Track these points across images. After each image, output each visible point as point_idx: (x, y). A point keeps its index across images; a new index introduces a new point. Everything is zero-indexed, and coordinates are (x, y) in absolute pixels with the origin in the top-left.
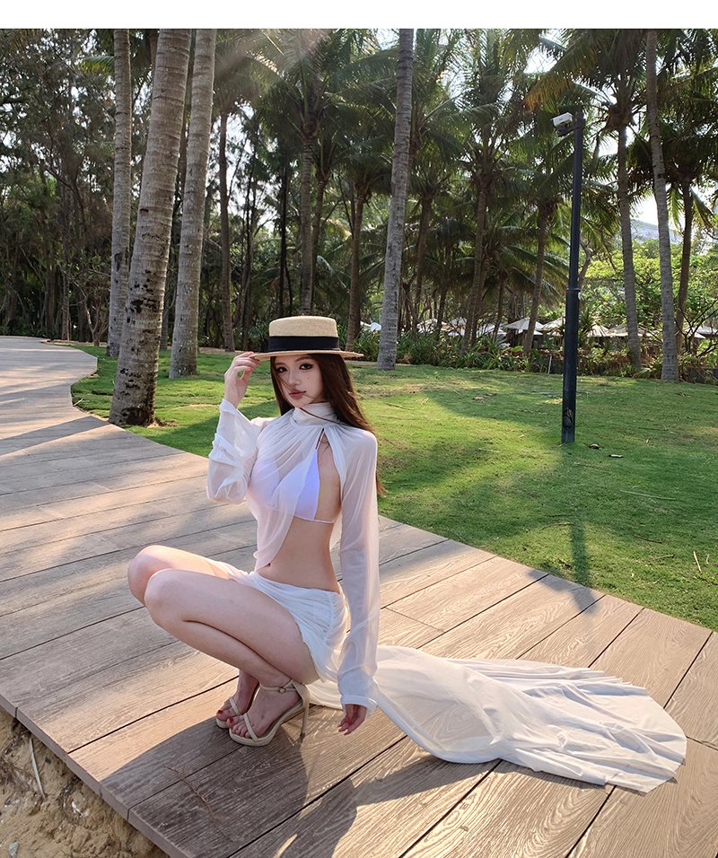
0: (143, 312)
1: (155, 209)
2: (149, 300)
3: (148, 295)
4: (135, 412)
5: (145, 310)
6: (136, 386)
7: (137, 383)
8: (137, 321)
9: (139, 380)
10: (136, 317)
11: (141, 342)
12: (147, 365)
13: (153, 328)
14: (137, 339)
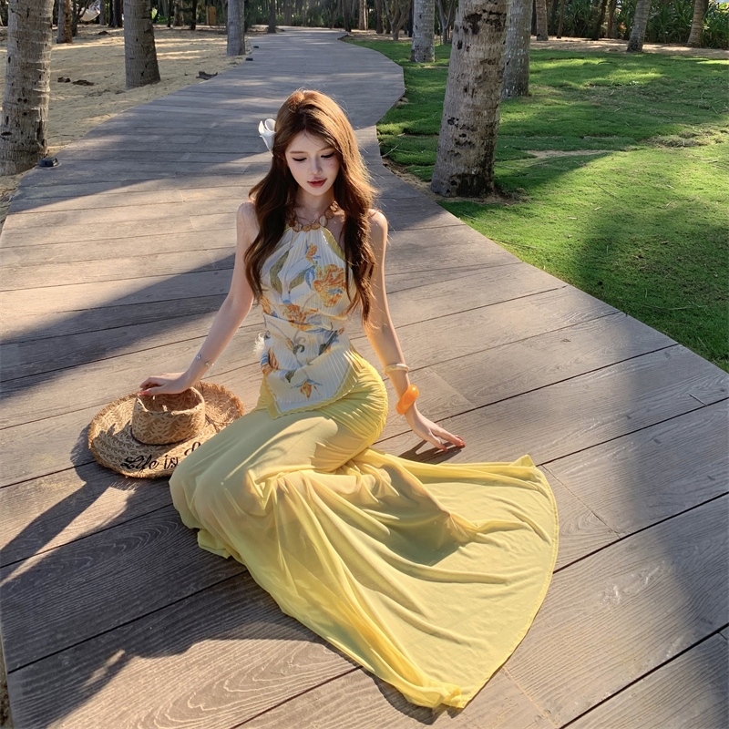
0: (482, 31)
4: (468, 179)
5: (486, 29)
6: (470, 143)
7: (470, 138)
8: (472, 47)
9: (474, 135)
10: (471, 40)
11: (478, 78)
12: (485, 113)
13: (496, 55)
14: (472, 75)
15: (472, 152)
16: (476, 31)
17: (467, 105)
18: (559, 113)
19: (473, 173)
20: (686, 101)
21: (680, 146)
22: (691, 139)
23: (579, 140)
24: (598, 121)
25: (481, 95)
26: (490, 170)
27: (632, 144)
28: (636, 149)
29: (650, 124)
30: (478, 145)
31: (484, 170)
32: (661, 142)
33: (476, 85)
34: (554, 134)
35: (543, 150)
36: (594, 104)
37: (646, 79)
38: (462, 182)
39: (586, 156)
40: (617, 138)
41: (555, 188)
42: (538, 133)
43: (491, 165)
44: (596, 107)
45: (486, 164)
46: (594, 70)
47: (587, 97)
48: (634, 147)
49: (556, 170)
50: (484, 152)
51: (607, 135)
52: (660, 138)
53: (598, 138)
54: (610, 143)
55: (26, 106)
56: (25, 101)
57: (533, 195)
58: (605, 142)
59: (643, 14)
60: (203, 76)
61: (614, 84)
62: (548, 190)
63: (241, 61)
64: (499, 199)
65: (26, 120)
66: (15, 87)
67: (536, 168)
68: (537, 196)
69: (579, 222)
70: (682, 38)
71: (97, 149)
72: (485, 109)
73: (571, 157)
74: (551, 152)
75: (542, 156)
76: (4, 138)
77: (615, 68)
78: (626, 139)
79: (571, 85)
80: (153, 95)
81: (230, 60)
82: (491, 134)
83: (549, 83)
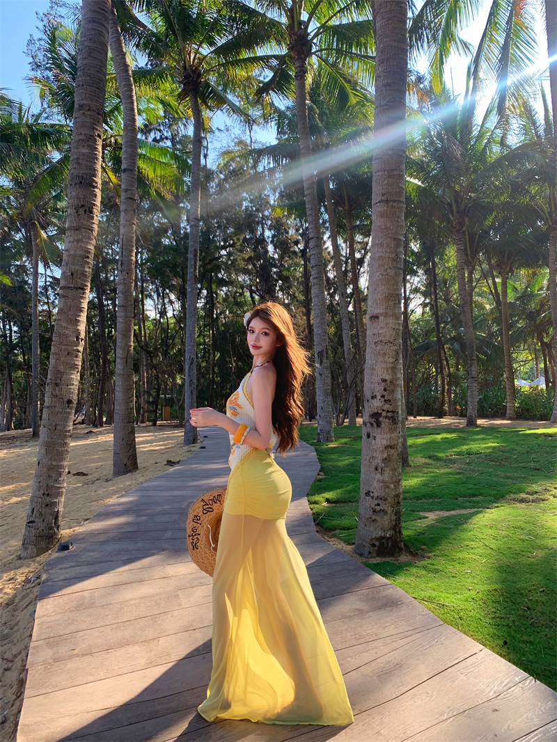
0: (383, 425)
1: (385, 315)
2: (388, 411)
3: (387, 406)
4: (384, 541)
5: (385, 423)
6: (383, 511)
7: (383, 506)
8: (377, 436)
9: (386, 504)
10: (376, 432)
11: (384, 460)
12: (392, 486)
13: (395, 442)
14: (379, 457)
15: (385, 518)
16: (379, 424)
17: (379, 481)
18: (435, 480)
19: (388, 536)
20: (522, 465)
21: (528, 502)
22: (535, 496)
23: (455, 501)
24: (465, 485)
25: (388, 472)
26: (400, 532)
27: (494, 502)
28: (498, 507)
29: (503, 485)
30: (389, 512)
31: (396, 532)
32: (514, 500)
33: (383, 465)
34: (435, 498)
35: (430, 511)
36: (458, 471)
37: (488, 448)
38: (380, 544)
39: (464, 515)
40: (482, 498)
41: (449, 545)
42: (424, 497)
43: (400, 528)
44: (460, 473)
45: (396, 528)
46: (449, 443)
47: (451, 465)
48: (496, 505)
49: (446, 528)
50: (394, 518)
51: (474, 496)
52: (513, 496)
53: (468, 499)
54: (478, 502)
55: (48, 499)
56: (48, 495)
57: (434, 552)
58: (474, 502)
59: (474, 398)
60: (170, 463)
61: (467, 454)
62: (444, 546)
63: (195, 449)
64: (410, 557)
65: (47, 510)
66: (41, 484)
67: (430, 527)
68: (437, 553)
69: (474, 574)
70: (501, 413)
71: (101, 532)
72: (392, 483)
73: (453, 516)
74: (437, 513)
75: (432, 517)
76: (29, 526)
77: (463, 441)
78: (488, 498)
79: (436, 456)
80: (134, 482)
81: (186, 448)
82: (399, 503)
83: (421, 455)
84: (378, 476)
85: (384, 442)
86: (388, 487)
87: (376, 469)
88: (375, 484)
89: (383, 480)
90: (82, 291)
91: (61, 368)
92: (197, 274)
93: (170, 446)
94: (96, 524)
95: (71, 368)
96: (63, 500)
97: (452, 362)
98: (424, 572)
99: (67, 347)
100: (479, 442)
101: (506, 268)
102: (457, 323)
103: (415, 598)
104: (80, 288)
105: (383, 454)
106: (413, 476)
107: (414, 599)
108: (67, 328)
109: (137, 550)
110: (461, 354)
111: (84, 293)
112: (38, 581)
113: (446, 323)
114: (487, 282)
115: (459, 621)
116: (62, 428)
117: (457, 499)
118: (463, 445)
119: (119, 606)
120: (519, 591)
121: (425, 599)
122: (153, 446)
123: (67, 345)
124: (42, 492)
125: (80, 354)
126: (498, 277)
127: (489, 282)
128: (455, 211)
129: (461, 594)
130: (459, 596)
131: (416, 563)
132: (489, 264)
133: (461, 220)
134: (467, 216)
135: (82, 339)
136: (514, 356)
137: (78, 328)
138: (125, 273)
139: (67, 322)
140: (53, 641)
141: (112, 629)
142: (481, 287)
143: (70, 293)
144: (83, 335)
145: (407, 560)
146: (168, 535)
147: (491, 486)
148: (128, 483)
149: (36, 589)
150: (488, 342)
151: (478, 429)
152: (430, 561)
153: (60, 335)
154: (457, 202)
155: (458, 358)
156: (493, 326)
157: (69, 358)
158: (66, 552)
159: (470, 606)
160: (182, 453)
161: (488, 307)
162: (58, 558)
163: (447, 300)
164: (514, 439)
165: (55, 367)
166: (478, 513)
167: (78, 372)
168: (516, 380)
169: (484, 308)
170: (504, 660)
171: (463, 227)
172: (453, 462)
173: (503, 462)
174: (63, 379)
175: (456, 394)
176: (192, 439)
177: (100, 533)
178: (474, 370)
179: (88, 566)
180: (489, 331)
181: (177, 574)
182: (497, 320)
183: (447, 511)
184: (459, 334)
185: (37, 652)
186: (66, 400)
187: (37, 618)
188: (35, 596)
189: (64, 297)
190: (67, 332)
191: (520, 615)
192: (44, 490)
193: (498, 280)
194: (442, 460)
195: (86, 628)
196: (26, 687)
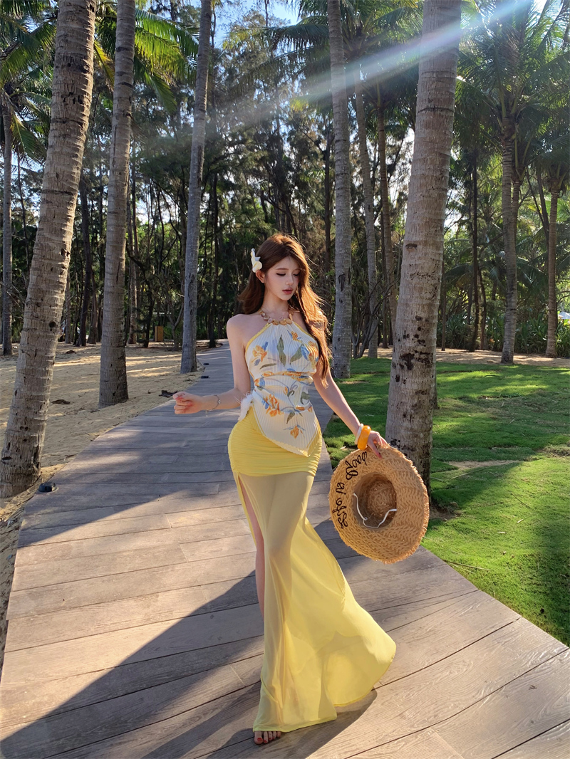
0: (415, 368)
1: (425, 243)
2: (421, 353)
3: (420, 348)
5: (418, 366)
8: (408, 380)
9: (413, 454)
10: (406, 375)
11: (414, 406)
12: (422, 435)
13: (427, 387)
14: (409, 403)
16: (410, 367)
17: (407, 429)
18: (467, 426)
20: (562, 412)
23: (488, 450)
24: (499, 432)
25: (417, 420)
27: (531, 454)
28: (536, 459)
29: (541, 435)
33: (413, 411)
34: (466, 446)
35: (460, 460)
36: (491, 416)
39: (498, 467)
40: (518, 448)
41: (481, 500)
42: (454, 444)
44: (494, 419)
46: (483, 383)
47: (484, 409)
48: (533, 457)
49: (478, 482)
51: (510, 445)
53: (503, 449)
54: (513, 453)
55: (26, 434)
56: (26, 428)
57: (464, 508)
58: (509, 452)
59: (511, 332)
60: (166, 394)
61: (502, 396)
62: (476, 503)
63: (194, 377)
64: (438, 513)
65: (26, 446)
66: (18, 417)
67: (461, 480)
68: (468, 510)
69: (508, 536)
70: (541, 350)
71: (88, 472)
72: (422, 432)
73: (485, 468)
74: (468, 463)
75: (463, 468)
76: (4, 463)
77: (499, 381)
78: (525, 449)
79: (468, 397)
80: (124, 414)
81: (184, 377)
82: (428, 454)
83: (452, 396)
84: (406, 424)
85: (415, 387)
86: (417, 436)
87: (405, 416)
88: (403, 432)
89: (412, 429)
90: (68, 196)
91: (43, 286)
92: (201, 177)
93: (165, 373)
94: (82, 463)
95: (55, 286)
96: (43, 435)
97: (489, 290)
98: (454, 532)
99: (50, 262)
100: (516, 383)
101: (558, 184)
102: (498, 244)
103: (445, 561)
104: (66, 192)
105: (413, 399)
106: (441, 421)
107: (445, 563)
108: (50, 239)
109: (130, 494)
110: (499, 281)
111: (71, 199)
112: (16, 525)
113: (485, 245)
114: (535, 199)
115: (493, 586)
116: (43, 354)
117: (490, 448)
118: (498, 386)
119: (110, 557)
120: (558, 557)
121: (457, 562)
122: (145, 372)
123: (51, 259)
124: (19, 425)
125: (66, 271)
126: (547, 194)
127: (537, 199)
128: (504, 115)
129: (495, 557)
130: (492, 560)
131: (445, 521)
132: (539, 179)
133: (510, 126)
134: (518, 122)
135: (68, 253)
136: (558, 286)
137: (64, 239)
138: (117, 173)
139: (50, 232)
140: (36, 592)
141: (103, 581)
142: (528, 204)
143: (55, 198)
144: (69, 248)
145: (435, 517)
146: (165, 478)
147: (528, 435)
148: (117, 416)
149: (12, 534)
150: (530, 268)
151: (515, 367)
152: (459, 519)
153: (42, 248)
154: (507, 105)
155: (495, 285)
156: (537, 250)
157: (52, 274)
158: (48, 494)
159: (505, 570)
160: (179, 384)
161: (533, 228)
162: (38, 501)
163: (488, 219)
164: (555, 382)
165: (36, 284)
166: (514, 465)
167: (62, 292)
168: (559, 312)
169: (529, 230)
170: (542, 630)
171: (512, 135)
172: (487, 405)
173: (542, 408)
174: (45, 299)
175: (490, 326)
176: (190, 366)
177: (87, 474)
178: (514, 300)
179: (74, 512)
180: (533, 256)
181: (177, 525)
182: (544, 244)
183: (479, 461)
184: (498, 258)
185: (18, 602)
186: (48, 322)
187: (17, 566)
188: (12, 541)
189: (48, 202)
190: (51, 244)
191: (557, 583)
192: (22, 423)
193: (548, 198)
194: (473, 402)
195: (73, 579)
196: (7, 639)
